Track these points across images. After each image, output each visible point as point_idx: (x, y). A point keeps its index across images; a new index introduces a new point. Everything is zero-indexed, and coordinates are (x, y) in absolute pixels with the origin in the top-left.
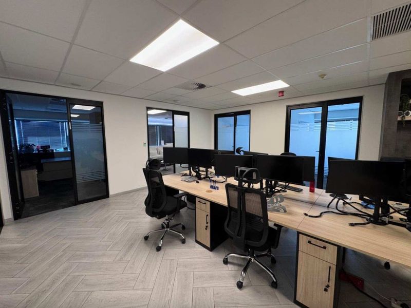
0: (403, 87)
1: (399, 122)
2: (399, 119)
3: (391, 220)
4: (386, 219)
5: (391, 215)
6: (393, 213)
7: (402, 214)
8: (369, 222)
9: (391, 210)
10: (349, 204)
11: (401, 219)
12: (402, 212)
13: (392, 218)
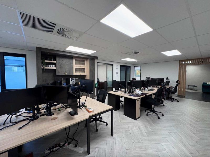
0: (42, 55)
1: (42, 69)
2: (42, 68)
3: (41, 114)
4: (39, 115)
5: (41, 112)
6: (41, 110)
7: (44, 110)
8: (31, 120)
9: (40, 110)
10: (19, 115)
11: (45, 112)
12: (44, 109)
13: (41, 113)
